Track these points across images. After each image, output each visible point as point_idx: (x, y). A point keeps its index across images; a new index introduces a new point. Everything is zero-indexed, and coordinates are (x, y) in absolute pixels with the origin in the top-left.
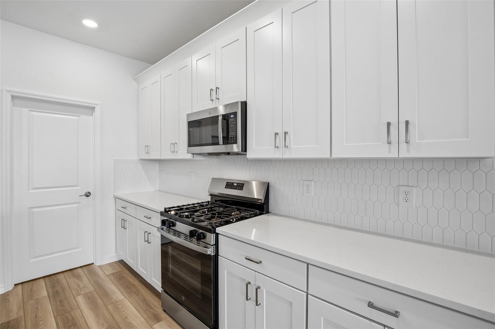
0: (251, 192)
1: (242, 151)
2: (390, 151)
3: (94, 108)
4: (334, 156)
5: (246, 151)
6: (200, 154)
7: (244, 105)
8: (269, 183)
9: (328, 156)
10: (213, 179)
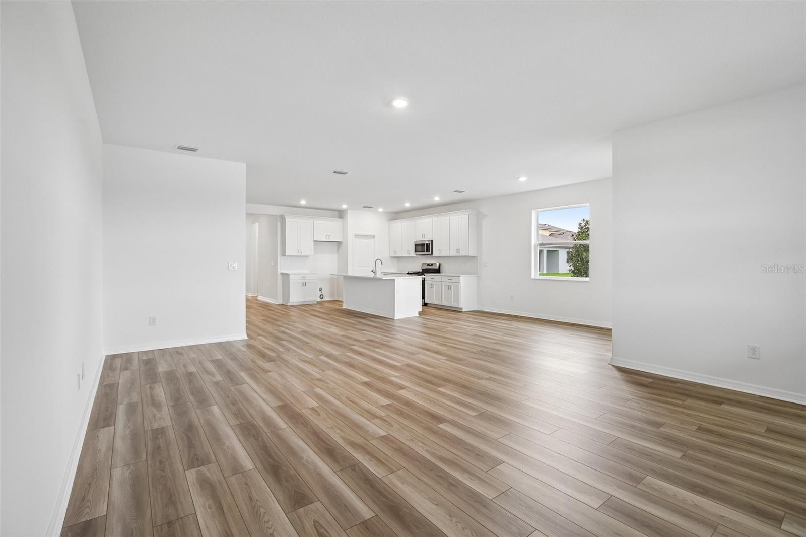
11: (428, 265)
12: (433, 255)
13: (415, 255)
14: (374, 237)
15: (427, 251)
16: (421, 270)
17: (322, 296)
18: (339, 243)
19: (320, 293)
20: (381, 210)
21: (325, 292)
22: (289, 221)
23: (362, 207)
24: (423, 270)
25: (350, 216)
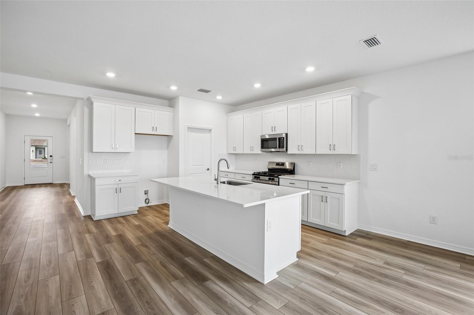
0: (286, 166)
1: (286, 151)
2: (331, 152)
3: (211, 130)
4: (317, 153)
5: (287, 151)
6: (265, 152)
7: (287, 134)
8: (295, 163)
9: (315, 153)
10: (269, 162)
11: (278, 164)
12: (289, 152)
13: (261, 152)
14: (210, 130)
15: (279, 147)
16: (267, 170)
17: (147, 201)
18: (169, 137)
19: (145, 197)
20: (219, 98)
21: (151, 196)
22: (96, 105)
23: (197, 90)
24: (269, 169)
25: (182, 103)
